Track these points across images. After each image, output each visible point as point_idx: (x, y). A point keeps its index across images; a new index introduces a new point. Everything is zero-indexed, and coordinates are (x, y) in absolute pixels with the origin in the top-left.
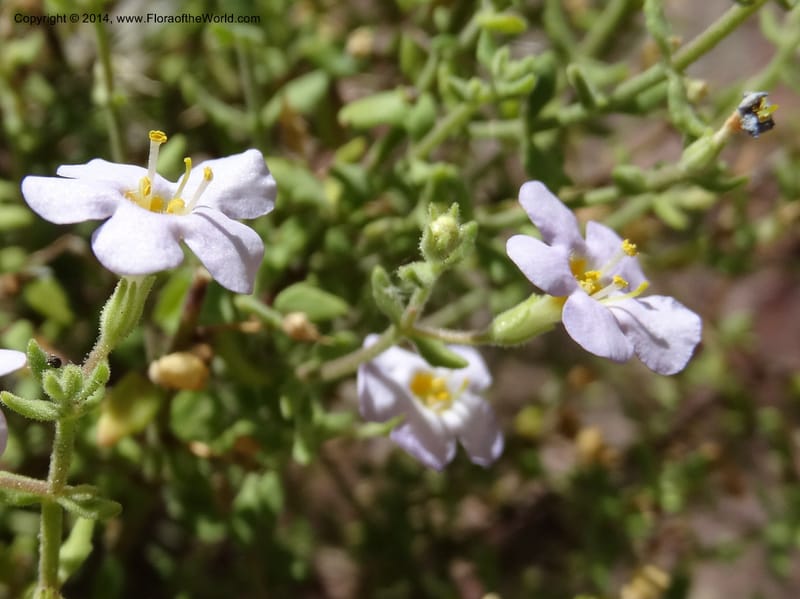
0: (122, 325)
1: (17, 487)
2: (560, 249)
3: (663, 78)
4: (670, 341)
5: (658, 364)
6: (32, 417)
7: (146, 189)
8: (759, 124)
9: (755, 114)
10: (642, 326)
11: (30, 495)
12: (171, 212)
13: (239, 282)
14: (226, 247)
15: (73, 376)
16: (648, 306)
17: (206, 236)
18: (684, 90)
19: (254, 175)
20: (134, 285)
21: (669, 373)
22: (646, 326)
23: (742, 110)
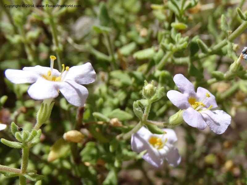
0: (43, 118)
1: (9, 170)
2: (186, 95)
3: (226, 44)
4: (220, 124)
5: (217, 130)
6: (12, 147)
7: (49, 74)
11: (14, 173)
12: (57, 81)
13: (77, 103)
14: (73, 92)
15: (25, 133)
16: (215, 113)
17: (67, 89)
18: (232, 47)
19: (88, 70)
20: (46, 105)
21: (220, 134)
22: (213, 119)
23: (243, 52)
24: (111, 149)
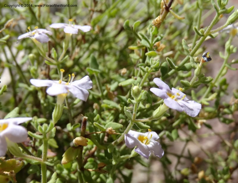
2: (164, 90)
4: (194, 109)
5: (191, 114)
7: (60, 82)
8: (207, 59)
9: (206, 57)
10: (186, 106)
11: (38, 161)
16: (188, 103)
19: (87, 81)
20: (59, 105)
21: (194, 116)
22: (187, 106)
23: (203, 56)
24: (109, 151)
